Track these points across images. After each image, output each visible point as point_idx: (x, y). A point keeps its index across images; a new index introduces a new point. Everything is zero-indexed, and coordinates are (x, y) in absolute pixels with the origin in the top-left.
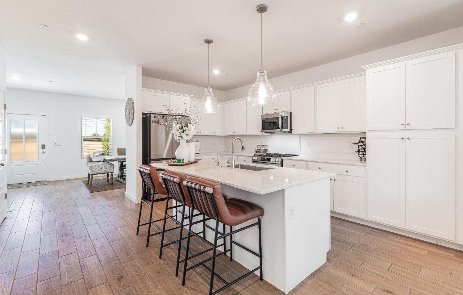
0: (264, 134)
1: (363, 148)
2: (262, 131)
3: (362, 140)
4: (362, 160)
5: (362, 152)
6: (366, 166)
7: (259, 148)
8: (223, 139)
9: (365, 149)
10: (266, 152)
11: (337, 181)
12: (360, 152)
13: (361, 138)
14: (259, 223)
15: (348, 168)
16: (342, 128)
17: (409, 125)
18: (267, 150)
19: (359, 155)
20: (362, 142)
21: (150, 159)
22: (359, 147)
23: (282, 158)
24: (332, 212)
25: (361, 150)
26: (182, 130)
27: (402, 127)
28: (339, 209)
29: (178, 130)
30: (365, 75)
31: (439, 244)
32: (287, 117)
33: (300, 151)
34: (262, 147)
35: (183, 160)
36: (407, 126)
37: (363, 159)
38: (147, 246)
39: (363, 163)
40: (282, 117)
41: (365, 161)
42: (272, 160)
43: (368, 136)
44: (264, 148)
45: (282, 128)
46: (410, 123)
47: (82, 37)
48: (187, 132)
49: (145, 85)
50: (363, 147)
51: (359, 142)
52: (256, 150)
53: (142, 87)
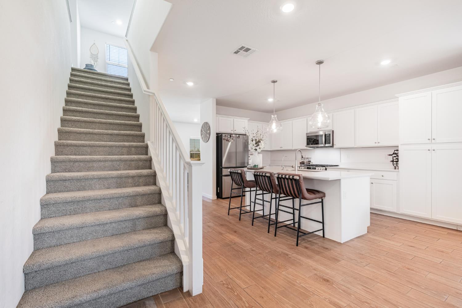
0: (308, 148)
1: (397, 159)
2: (306, 146)
3: (396, 152)
4: (395, 168)
5: (396, 162)
6: (398, 172)
7: (303, 161)
8: (270, 153)
9: (398, 159)
10: (310, 163)
11: (374, 185)
12: (394, 161)
13: (395, 150)
14: (322, 202)
15: (383, 173)
16: (379, 143)
17: (434, 139)
18: (310, 161)
19: (393, 164)
20: (396, 154)
21: (222, 167)
22: (393, 158)
23: (326, 167)
24: (371, 209)
25: (394, 160)
26: (256, 145)
27: (428, 141)
28: (375, 206)
29: (254, 145)
30: (398, 101)
31: (459, 229)
32: (330, 134)
33: (341, 162)
34: (305, 159)
35: (258, 166)
36: (433, 140)
37: (397, 168)
38: (240, 220)
39: (397, 170)
40: (325, 135)
41: (398, 169)
42: (317, 169)
43: (400, 149)
44: (308, 160)
45: (325, 143)
46: (435, 138)
47: (190, 84)
48: (260, 146)
49: (218, 113)
50: (397, 157)
51: (393, 154)
52: (301, 162)
53: (216, 114)
